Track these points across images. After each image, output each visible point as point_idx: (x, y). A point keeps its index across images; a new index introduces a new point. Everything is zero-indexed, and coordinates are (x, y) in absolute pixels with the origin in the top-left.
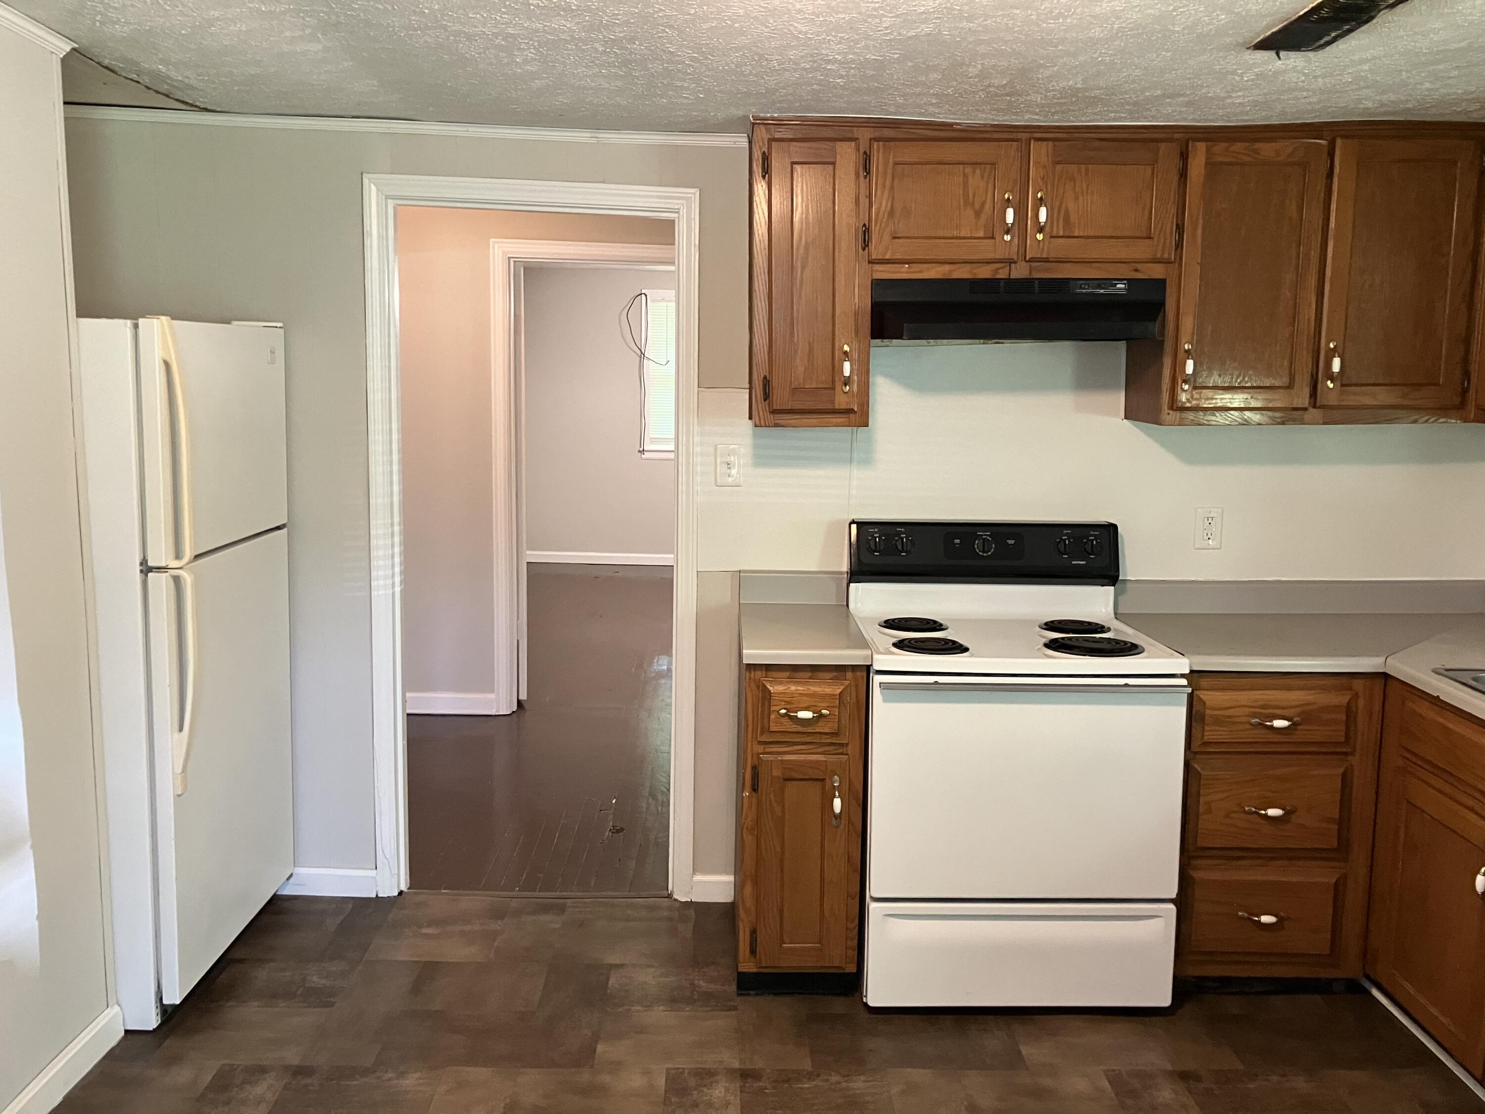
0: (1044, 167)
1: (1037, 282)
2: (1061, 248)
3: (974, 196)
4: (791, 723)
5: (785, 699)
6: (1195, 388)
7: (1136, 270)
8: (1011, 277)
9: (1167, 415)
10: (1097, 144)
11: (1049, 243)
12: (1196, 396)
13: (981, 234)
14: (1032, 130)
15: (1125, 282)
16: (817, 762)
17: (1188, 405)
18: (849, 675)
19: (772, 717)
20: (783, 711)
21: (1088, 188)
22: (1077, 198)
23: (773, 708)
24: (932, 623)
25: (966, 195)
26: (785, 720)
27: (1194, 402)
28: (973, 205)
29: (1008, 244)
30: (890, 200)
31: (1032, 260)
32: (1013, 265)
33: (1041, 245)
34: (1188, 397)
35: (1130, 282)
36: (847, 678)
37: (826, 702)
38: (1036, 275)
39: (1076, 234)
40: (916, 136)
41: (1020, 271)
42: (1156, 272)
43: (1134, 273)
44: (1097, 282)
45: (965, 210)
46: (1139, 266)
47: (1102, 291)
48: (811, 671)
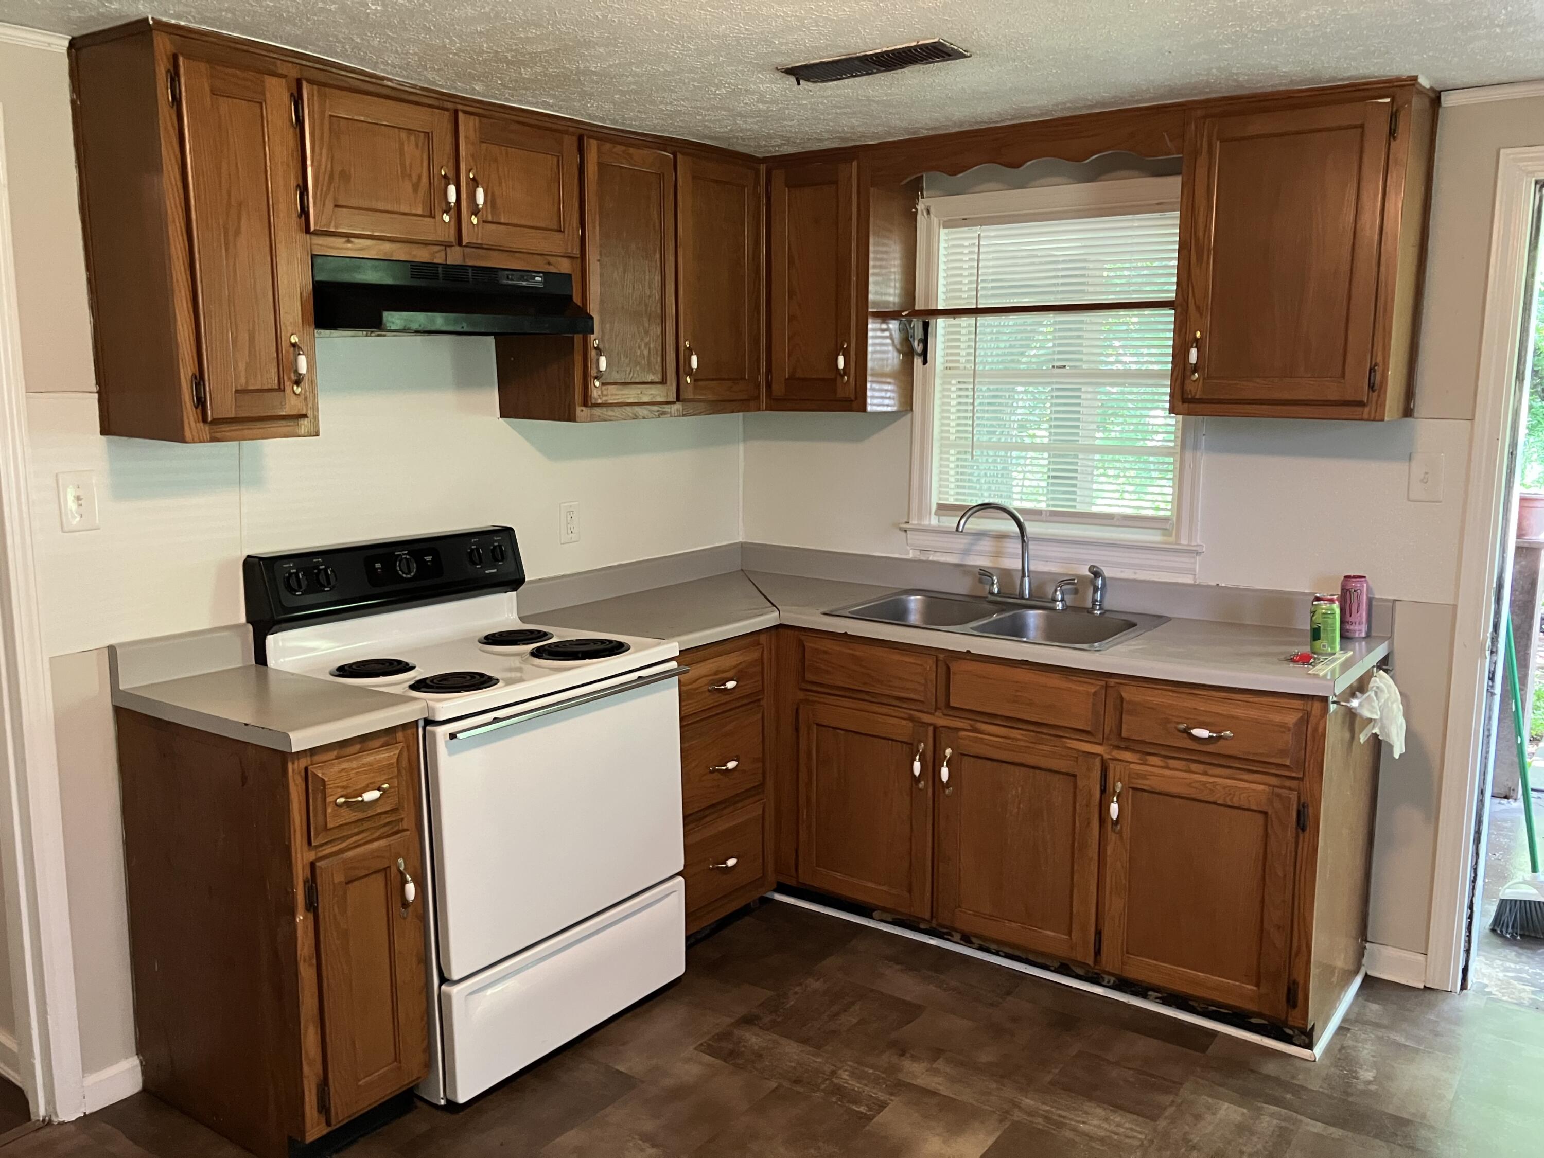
0: (473, 144)
1: (470, 270)
2: (493, 235)
3: (411, 167)
4: (350, 812)
5: (340, 784)
6: (603, 384)
7: (549, 264)
8: (448, 263)
9: (581, 411)
10: (514, 127)
11: (483, 228)
12: (605, 393)
13: (420, 212)
14: (457, 100)
15: (541, 275)
16: (378, 850)
17: (599, 401)
18: (400, 735)
19: (329, 810)
20: (342, 800)
21: (509, 171)
22: (500, 183)
23: (328, 800)
24: (395, 664)
25: (403, 165)
26: (344, 811)
27: (604, 398)
28: (410, 176)
29: (447, 225)
30: (330, 159)
31: (469, 245)
32: (448, 249)
33: (476, 229)
34: (599, 393)
35: (546, 274)
36: (398, 740)
37: (385, 774)
38: (470, 263)
39: (502, 221)
40: (346, 85)
41: (455, 257)
42: (564, 266)
43: (547, 266)
44: (520, 273)
45: (403, 181)
46: (552, 259)
47: (524, 283)
48: (360, 743)
